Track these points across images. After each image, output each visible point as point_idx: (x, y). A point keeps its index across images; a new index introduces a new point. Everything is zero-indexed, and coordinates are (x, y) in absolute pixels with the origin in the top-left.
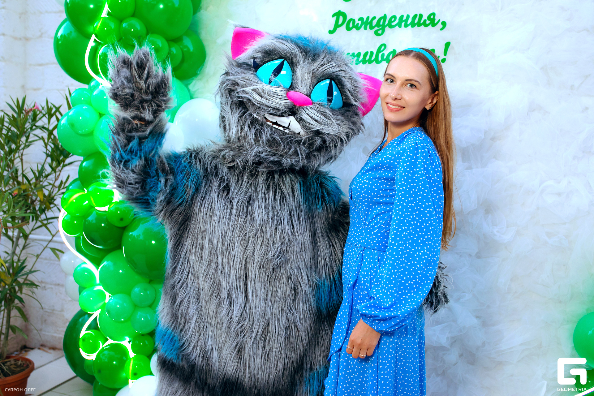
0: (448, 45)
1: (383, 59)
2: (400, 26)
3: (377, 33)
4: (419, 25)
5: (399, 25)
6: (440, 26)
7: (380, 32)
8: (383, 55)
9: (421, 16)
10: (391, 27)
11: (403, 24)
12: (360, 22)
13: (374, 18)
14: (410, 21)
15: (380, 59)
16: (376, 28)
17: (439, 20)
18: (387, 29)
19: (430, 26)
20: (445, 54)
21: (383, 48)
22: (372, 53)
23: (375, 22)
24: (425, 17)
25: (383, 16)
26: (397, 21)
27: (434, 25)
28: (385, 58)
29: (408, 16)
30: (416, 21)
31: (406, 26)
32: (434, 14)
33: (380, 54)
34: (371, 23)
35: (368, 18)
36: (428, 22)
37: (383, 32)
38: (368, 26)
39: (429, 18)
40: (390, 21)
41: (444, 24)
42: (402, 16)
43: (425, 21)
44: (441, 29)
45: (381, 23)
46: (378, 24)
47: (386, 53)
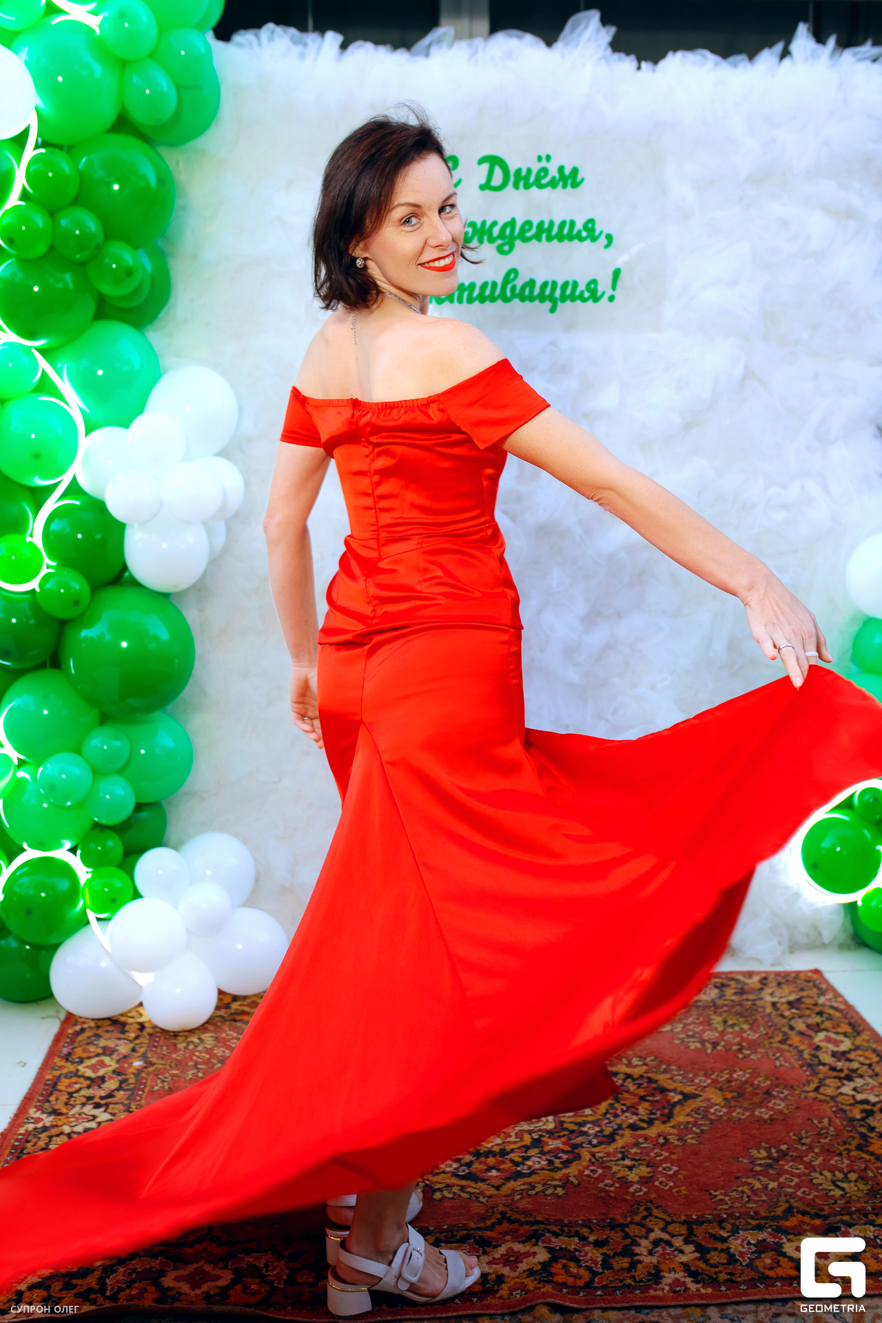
0: (617, 273)
1: (514, 295)
2: (539, 240)
3: (500, 250)
4: (570, 237)
5: (538, 237)
6: (603, 240)
7: (506, 248)
8: (514, 288)
9: (573, 223)
10: (526, 240)
11: (544, 236)
12: (470, 230)
13: (495, 224)
14: (555, 230)
15: (508, 294)
16: (499, 242)
17: (601, 233)
18: (518, 243)
19: (588, 240)
20: (614, 287)
21: (512, 276)
22: (494, 284)
23: (496, 231)
24: (579, 226)
25: (509, 219)
26: (534, 231)
27: (593, 237)
28: (517, 291)
29: (552, 223)
30: (566, 231)
31: (549, 239)
32: (592, 221)
33: (509, 287)
34: (490, 231)
35: (484, 223)
36: (584, 234)
37: (511, 249)
38: (485, 238)
39: (585, 226)
40: (523, 230)
41: (609, 238)
42: (541, 223)
43: (579, 232)
44: (607, 246)
45: (508, 232)
46: (502, 234)
47: (519, 283)
